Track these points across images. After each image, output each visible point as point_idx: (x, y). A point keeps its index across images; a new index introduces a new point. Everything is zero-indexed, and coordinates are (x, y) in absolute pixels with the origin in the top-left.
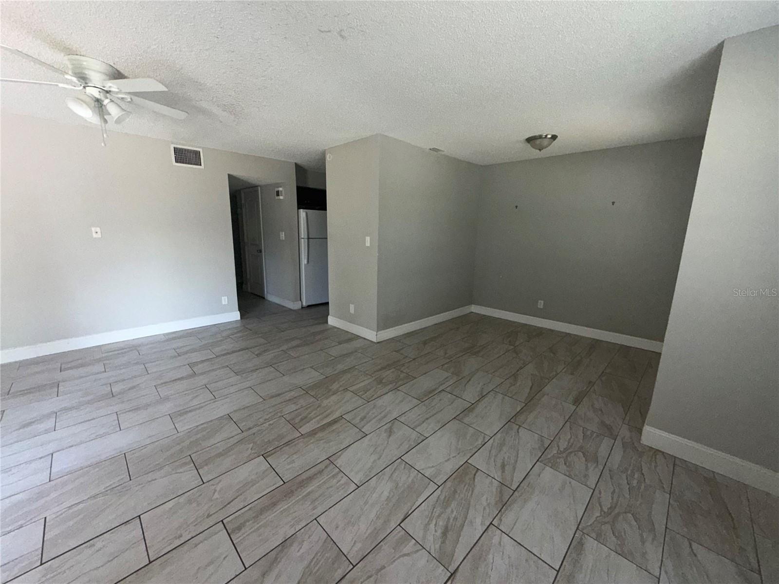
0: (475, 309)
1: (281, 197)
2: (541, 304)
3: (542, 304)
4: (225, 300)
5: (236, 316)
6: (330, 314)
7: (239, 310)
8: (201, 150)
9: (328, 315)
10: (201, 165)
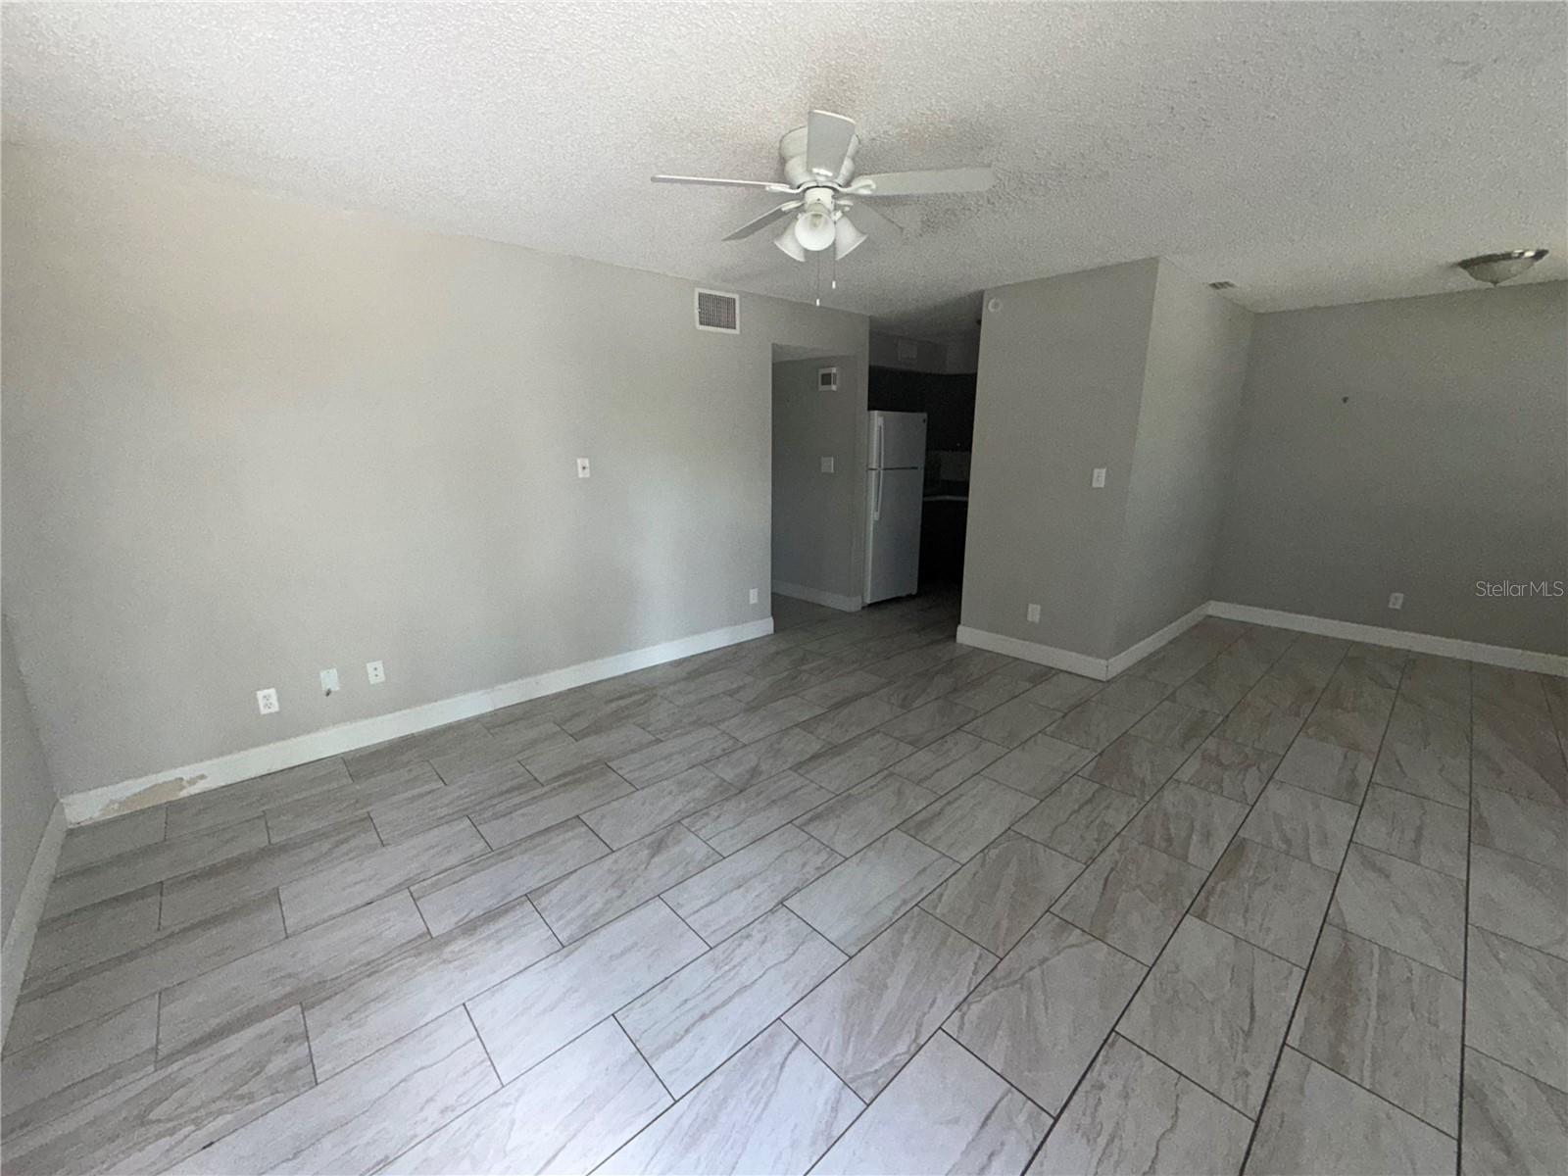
0: (1216, 609)
1: (834, 387)
2: (1397, 601)
3: (1400, 601)
4: (753, 596)
5: (765, 626)
6: (962, 622)
7: (772, 615)
8: (736, 297)
9: (959, 623)
10: (735, 328)
